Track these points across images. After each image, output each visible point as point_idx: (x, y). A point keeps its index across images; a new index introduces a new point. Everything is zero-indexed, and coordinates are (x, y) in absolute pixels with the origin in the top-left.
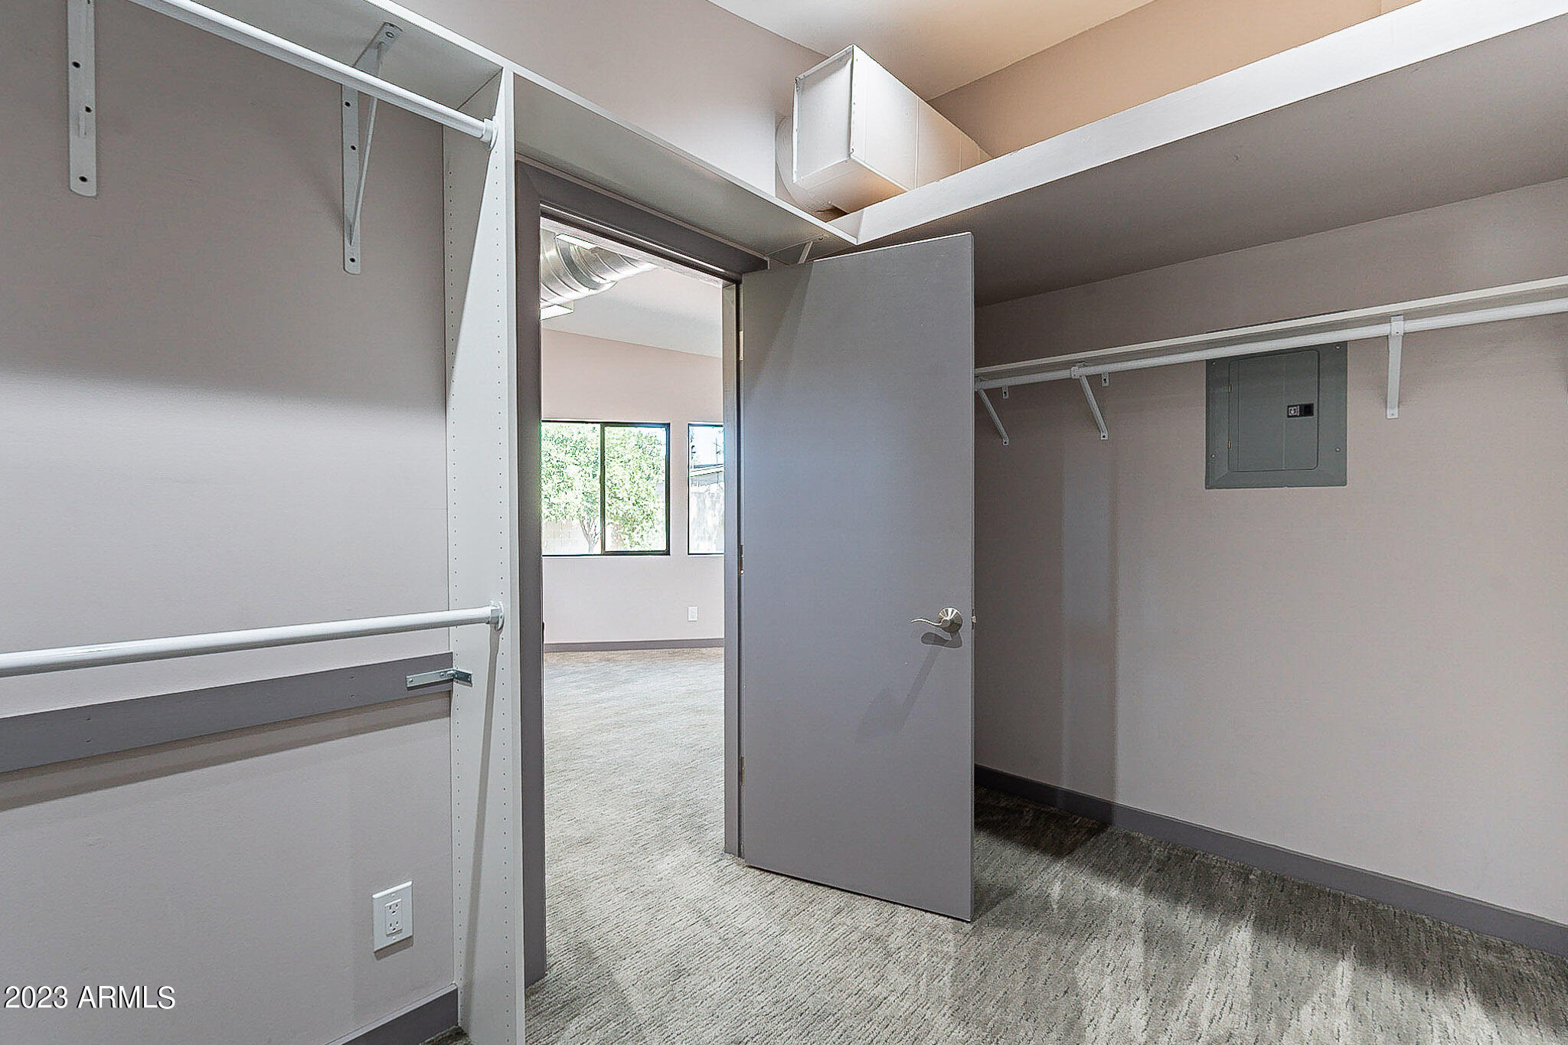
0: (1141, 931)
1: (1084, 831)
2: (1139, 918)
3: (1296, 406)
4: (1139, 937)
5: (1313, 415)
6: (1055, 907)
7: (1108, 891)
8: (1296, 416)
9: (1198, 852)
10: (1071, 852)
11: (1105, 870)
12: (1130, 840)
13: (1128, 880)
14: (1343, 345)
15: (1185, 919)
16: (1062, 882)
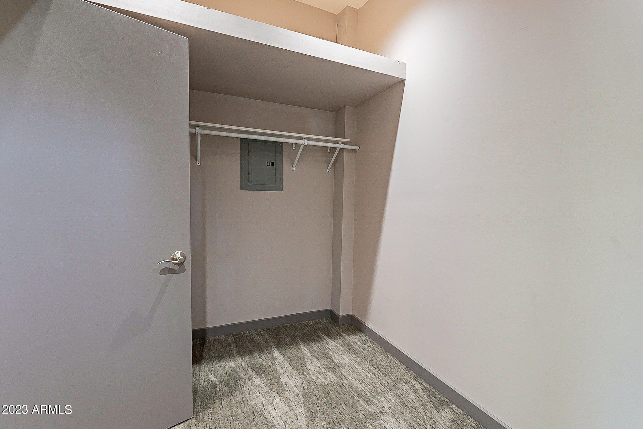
0: (253, 372)
1: (198, 346)
2: (249, 368)
3: (270, 162)
4: (254, 374)
5: (274, 166)
6: (218, 384)
7: (230, 364)
8: (269, 166)
9: (241, 333)
10: (202, 357)
11: (221, 357)
12: (218, 340)
13: (232, 356)
14: (281, 143)
15: (260, 359)
16: (211, 372)
